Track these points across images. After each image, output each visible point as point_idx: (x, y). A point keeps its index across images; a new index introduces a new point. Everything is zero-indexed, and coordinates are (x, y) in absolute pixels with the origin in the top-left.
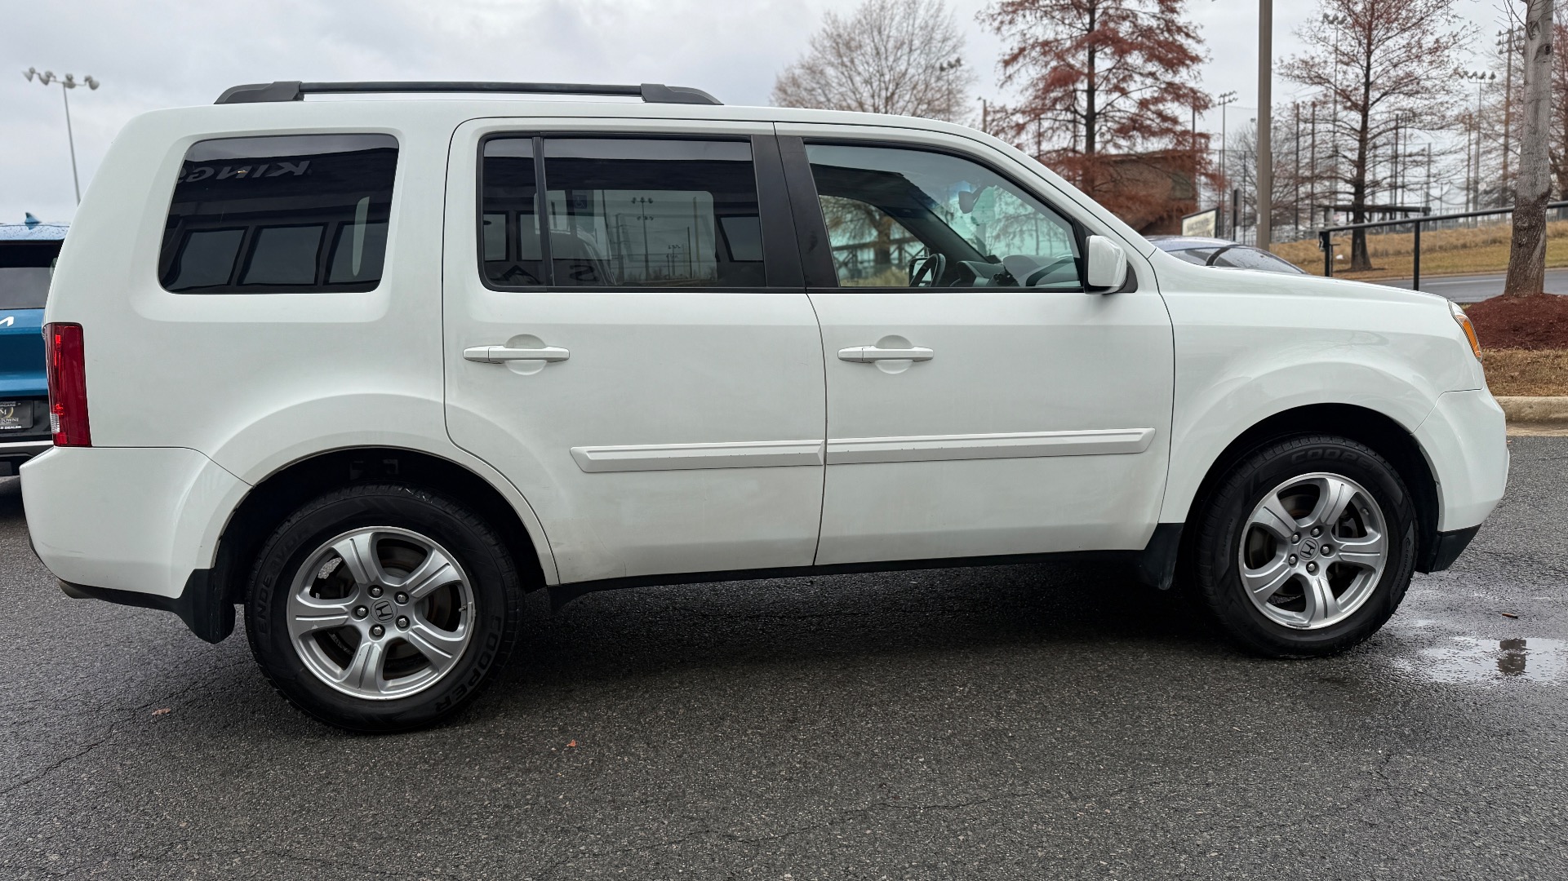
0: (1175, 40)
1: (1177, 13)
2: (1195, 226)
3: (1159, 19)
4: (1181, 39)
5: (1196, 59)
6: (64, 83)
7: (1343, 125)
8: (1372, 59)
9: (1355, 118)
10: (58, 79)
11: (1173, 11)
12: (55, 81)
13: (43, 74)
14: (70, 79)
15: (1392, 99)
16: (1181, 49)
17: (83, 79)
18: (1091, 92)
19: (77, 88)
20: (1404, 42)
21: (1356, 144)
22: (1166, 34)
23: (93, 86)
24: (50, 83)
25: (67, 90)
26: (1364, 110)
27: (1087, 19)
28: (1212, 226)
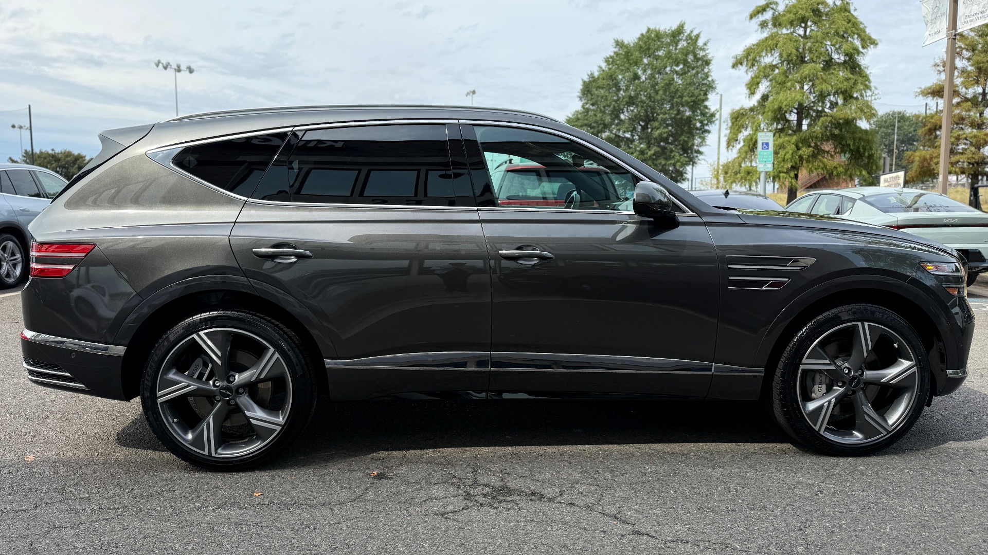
2: (889, 180)
6: (175, 69)
10: (173, 67)
12: (171, 68)
13: (165, 65)
14: (179, 67)
17: (186, 67)
19: (182, 72)
23: (191, 71)
24: (168, 69)
25: (177, 73)
28: (902, 181)
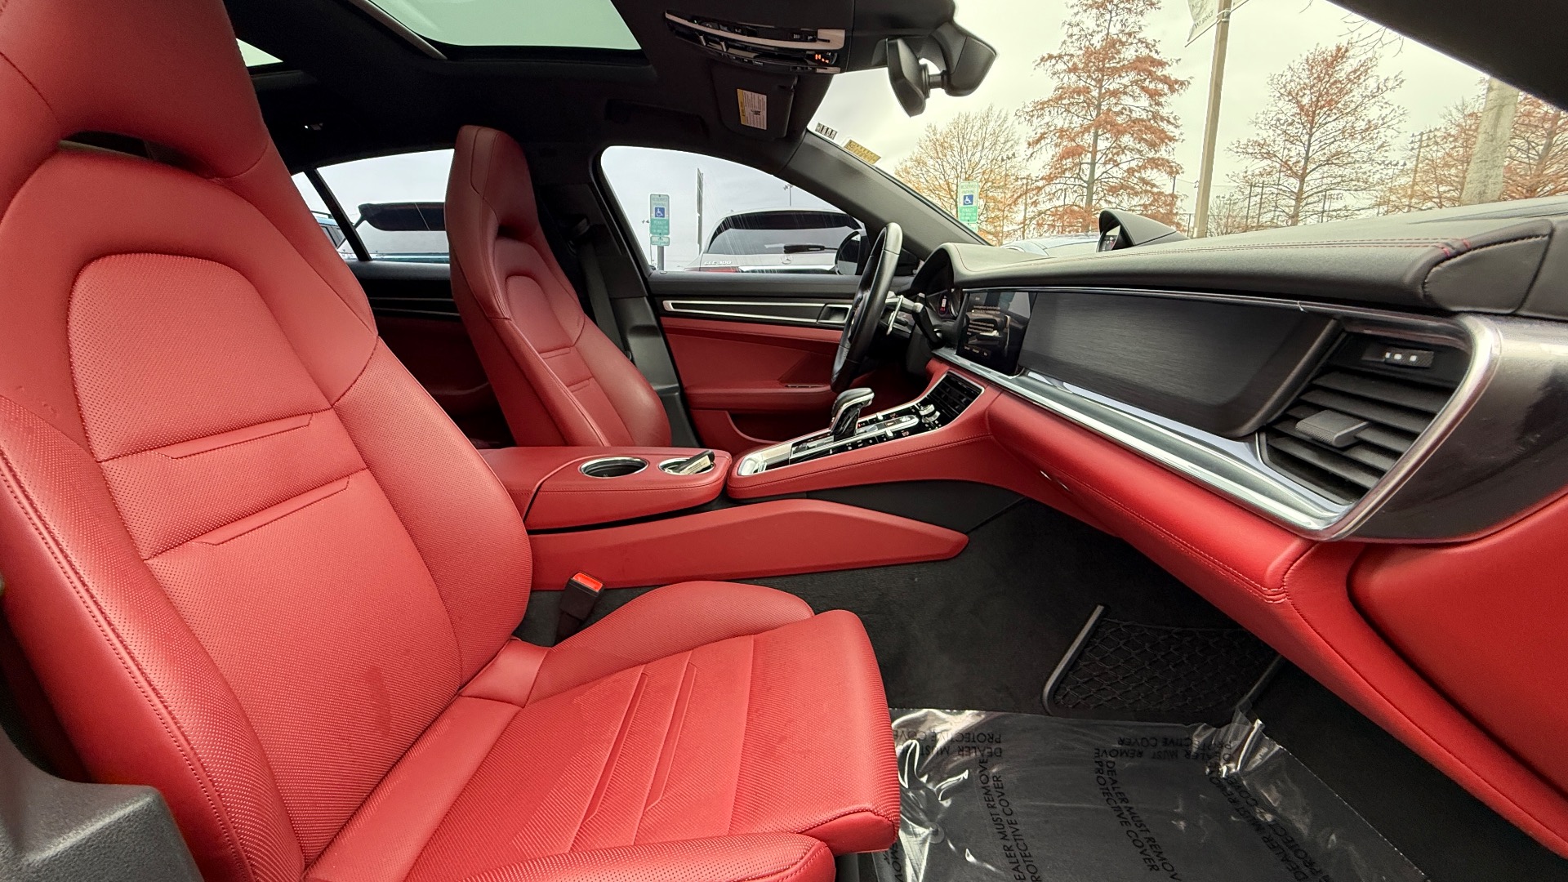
0: (1159, 126)
1: (1162, 105)
3: (1148, 111)
4: (1164, 125)
5: (1172, 139)
7: (1284, 188)
8: (1313, 139)
9: (1294, 184)
11: (1158, 104)
15: (1326, 168)
16: (1163, 131)
18: (1093, 164)
20: (1341, 127)
21: (1293, 203)
22: (1152, 122)
26: (1302, 180)
27: (1094, 114)
